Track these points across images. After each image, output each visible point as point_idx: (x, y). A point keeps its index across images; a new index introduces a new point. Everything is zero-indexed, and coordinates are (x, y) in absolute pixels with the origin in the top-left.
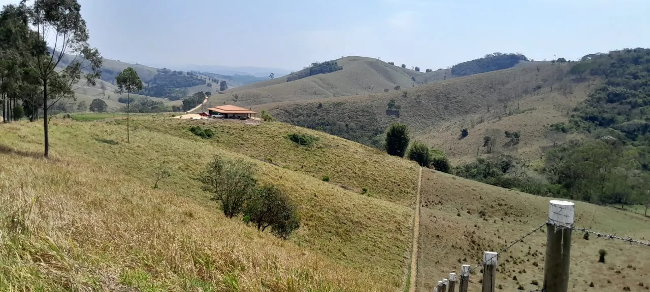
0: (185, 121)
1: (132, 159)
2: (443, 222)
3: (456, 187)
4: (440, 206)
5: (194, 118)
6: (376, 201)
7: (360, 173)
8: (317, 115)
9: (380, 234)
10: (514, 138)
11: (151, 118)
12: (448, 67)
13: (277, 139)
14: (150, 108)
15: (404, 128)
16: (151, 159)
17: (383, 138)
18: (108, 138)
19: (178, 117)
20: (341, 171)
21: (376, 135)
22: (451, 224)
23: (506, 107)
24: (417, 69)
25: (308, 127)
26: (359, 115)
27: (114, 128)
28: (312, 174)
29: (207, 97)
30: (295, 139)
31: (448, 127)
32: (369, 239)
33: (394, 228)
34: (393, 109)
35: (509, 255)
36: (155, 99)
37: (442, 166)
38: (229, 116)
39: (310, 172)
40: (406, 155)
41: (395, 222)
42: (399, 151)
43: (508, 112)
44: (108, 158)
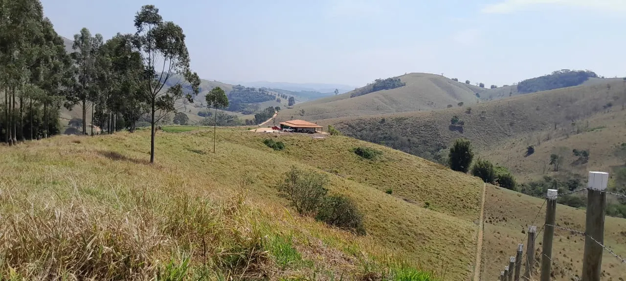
0: (260, 134)
1: (218, 168)
2: (507, 238)
3: (521, 204)
4: (504, 223)
5: (268, 131)
6: (439, 215)
7: (423, 187)
8: (380, 129)
9: (444, 247)
10: (582, 157)
11: (230, 131)
12: (514, 83)
13: (342, 153)
14: (226, 121)
15: (468, 143)
16: (234, 168)
17: (446, 154)
18: (198, 148)
19: (253, 130)
20: (404, 184)
21: (438, 150)
22: (515, 240)
23: (574, 124)
24: (482, 85)
25: (371, 141)
26: (422, 130)
27: (202, 139)
28: (376, 186)
29: (276, 112)
30: (359, 152)
31: (513, 143)
32: (432, 251)
33: (457, 242)
34: (456, 125)
35: (575, 274)
36: (230, 113)
37: (506, 183)
38: (298, 130)
39: (374, 184)
40: (470, 171)
41: (458, 236)
42: (462, 167)
43: (576, 130)
44: (198, 166)
